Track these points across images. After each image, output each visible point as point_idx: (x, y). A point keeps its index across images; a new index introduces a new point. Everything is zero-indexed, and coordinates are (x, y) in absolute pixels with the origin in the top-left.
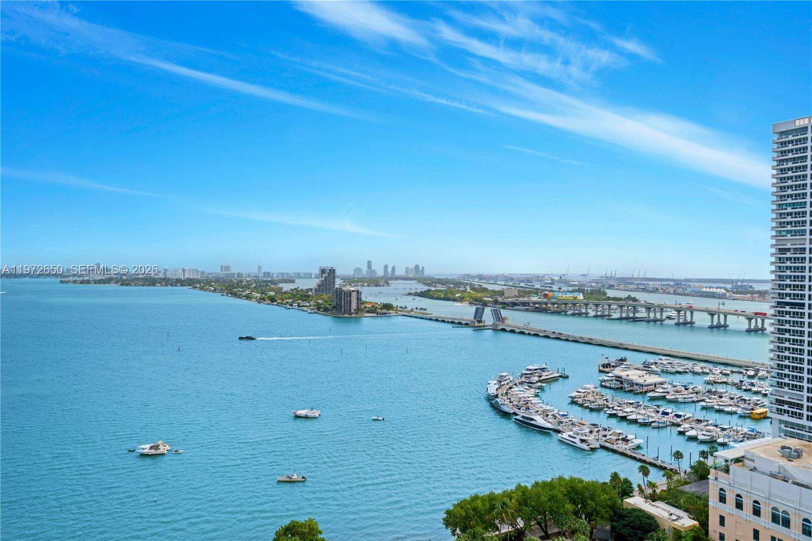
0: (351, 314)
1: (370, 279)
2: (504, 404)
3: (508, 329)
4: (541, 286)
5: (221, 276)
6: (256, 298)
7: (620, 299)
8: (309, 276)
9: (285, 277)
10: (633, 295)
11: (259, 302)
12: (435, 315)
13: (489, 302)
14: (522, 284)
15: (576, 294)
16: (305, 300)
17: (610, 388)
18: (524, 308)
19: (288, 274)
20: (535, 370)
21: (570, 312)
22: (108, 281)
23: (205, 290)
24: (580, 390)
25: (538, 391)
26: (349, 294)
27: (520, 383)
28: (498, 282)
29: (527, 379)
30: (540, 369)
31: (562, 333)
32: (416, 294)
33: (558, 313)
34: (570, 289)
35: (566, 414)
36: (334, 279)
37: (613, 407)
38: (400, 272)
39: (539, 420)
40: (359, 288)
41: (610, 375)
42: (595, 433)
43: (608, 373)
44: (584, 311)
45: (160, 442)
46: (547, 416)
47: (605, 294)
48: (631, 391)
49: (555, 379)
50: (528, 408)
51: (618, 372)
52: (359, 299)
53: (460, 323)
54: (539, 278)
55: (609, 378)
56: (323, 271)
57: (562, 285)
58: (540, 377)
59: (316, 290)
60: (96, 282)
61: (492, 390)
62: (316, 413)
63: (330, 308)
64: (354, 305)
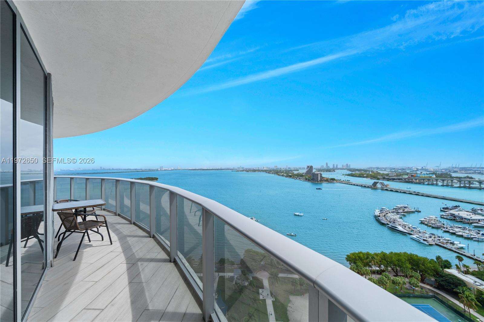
0: (318, 182)
1: (327, 169)
2: (382, 220)
3: (389, 189)
4: (410, 172)
5: (275, 169)
6: (285, 176)
7: (460, 178)
8: (304, 169)
9: (295, 169)
11: (286, 177)
12: (354, 183)
13: (380, 178)
14: (400, 171)
15: (431, 175)
16: (301, 177)
17: (447, 219)
18: (399, 181)
19: (296, 168)
20: (401, 207)
21: (426, 183)
23: (270, 173)
24: (426, 218)
25: (402, 216)
26: (318, 174)
27: (392, 212)
28: (387, 170)
29: (396, 211)
30: (404, 207)
31: (420, 192)
32: (346, 175)
33: (419, 183)
34: (428, 173)
35: (417, 227)
36: (312, 170)
37: (447, 228)
38: (339, 167)
39: (400, 228)
40: (322, 173)
41: (447, 213)
42: (433, 238)
43: (446, 212)
44: (435, 183)
45: (253, 217)
46: (405, 227)
47: (450, 175)
48: (461, 222)
49: (413, 212)
50: (395, 223)
51: (452, 212)
52: (321, 176)
53: (365, 186)
54: (409, 168)
55: (446, 214)
56: (308, 167)
57: (423, 171)
58: (404, 210)
59: (306, 173)
60: (241, 171)
61: (377, 213)
62: (302, 215)
63: (310, 179)
64: (319, 179)
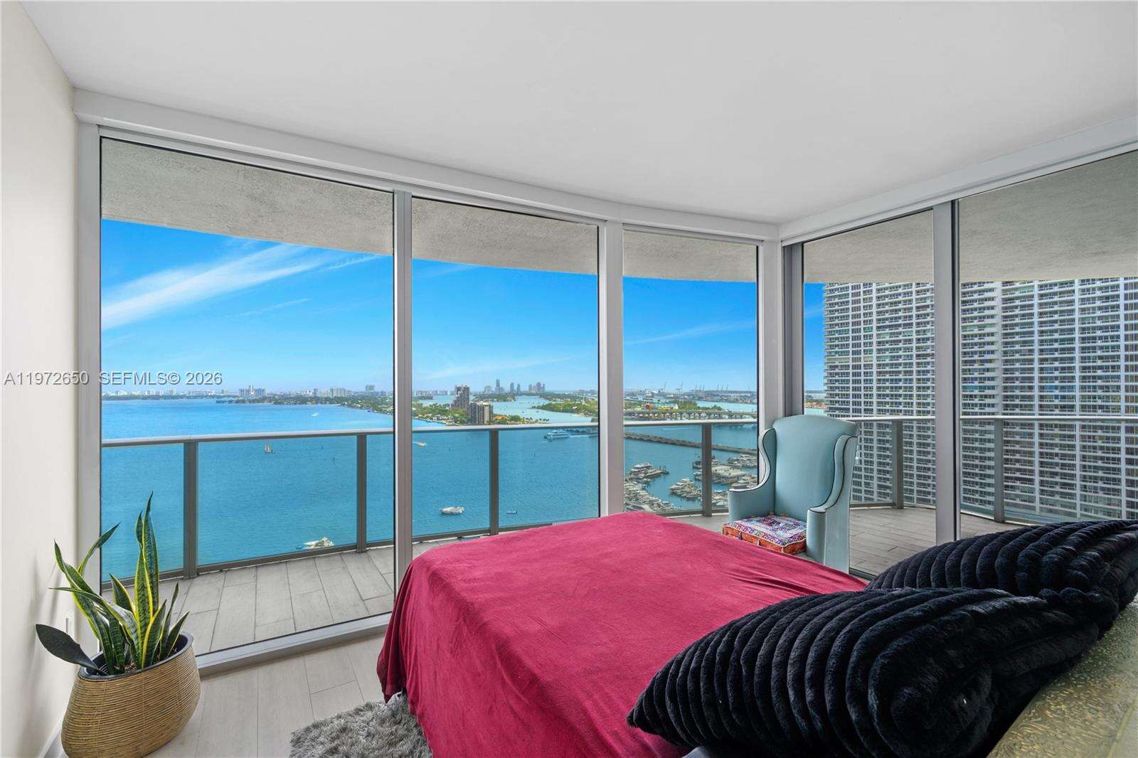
0: (483, 425)
1: (499, 395)
4: (643, 399)
5: (367, 394)
7: (708, 408)
8: (446, 393)
9: (425, 395)
10: (718, 404)
14: (628, 398)
15: (672, 405)
16: (444, 415)
18: (630, 417)
19: (426, 392)
20: (642, 468)
22: (263, 400)
23: (353, 407)
24: (678, 483)
25: (645, 485)
26: (482, 408)
29: (635, 476)
30: (646, 467)
32: (539, 408)
34: (667, 401)
36: (468, 395)
38: (524, 388)
40: (492, 404)
46: (653, 504)
47: (695, 404)
48: (719, 483)
49: (658, 476)
50: (637, 500)
52: (491, 412)
54: (642, 393)
56: (458, 389)
57: (661, 397)
58: (646, 473)
59: (453, 405)
60: (250, 402)
62: (460, 510)
63: (465, 420)
64: (487, 418)
